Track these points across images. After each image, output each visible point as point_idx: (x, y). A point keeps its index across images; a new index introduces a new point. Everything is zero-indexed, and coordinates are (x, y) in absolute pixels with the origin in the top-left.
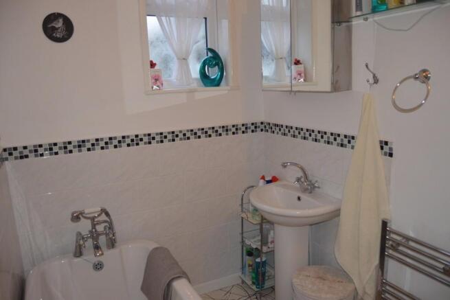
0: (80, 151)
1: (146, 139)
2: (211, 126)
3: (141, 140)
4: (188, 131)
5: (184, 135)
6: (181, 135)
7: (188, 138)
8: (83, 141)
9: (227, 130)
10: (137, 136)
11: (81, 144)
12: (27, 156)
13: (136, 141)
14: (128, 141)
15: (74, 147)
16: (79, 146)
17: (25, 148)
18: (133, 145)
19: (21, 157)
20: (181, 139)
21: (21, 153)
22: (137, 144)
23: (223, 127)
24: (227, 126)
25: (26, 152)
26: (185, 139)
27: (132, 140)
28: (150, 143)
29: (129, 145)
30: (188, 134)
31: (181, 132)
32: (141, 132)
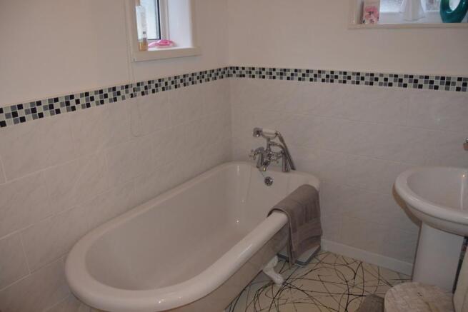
0: (281, 78)
1: (341, 77)
2: (425, 74)
3: (336, 77)
4: (391, 76)
5: (386, 79)
6: (381, 80)
7: (390, 85)
8: (285, 70)
9: (448, 83)
10: (332, 72)
11: (283, 72)
12: (244, 76)
13: (331, 77)
14: (324, 76)
15: (277, 74)
16: (281, 74)
17: (243, 68)
18: (327, 81)
19: (241, 76)
20: (381, 84)
21: (241, 72)
22: (332, 81)
23: (443, 78)
24: (449, 78)
25: (244, 72)
26: (385, 85)
27: (328, 76)
28: (345, 82)
29: (323, 81)
30: (391, 80)
31: (381, 75)
32: (337, 69)
